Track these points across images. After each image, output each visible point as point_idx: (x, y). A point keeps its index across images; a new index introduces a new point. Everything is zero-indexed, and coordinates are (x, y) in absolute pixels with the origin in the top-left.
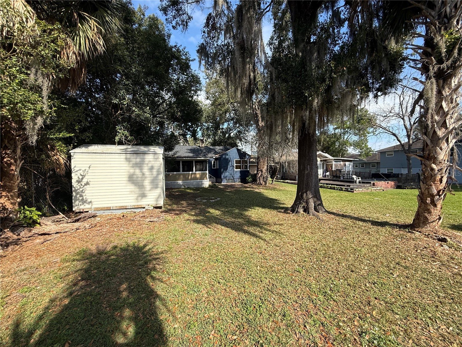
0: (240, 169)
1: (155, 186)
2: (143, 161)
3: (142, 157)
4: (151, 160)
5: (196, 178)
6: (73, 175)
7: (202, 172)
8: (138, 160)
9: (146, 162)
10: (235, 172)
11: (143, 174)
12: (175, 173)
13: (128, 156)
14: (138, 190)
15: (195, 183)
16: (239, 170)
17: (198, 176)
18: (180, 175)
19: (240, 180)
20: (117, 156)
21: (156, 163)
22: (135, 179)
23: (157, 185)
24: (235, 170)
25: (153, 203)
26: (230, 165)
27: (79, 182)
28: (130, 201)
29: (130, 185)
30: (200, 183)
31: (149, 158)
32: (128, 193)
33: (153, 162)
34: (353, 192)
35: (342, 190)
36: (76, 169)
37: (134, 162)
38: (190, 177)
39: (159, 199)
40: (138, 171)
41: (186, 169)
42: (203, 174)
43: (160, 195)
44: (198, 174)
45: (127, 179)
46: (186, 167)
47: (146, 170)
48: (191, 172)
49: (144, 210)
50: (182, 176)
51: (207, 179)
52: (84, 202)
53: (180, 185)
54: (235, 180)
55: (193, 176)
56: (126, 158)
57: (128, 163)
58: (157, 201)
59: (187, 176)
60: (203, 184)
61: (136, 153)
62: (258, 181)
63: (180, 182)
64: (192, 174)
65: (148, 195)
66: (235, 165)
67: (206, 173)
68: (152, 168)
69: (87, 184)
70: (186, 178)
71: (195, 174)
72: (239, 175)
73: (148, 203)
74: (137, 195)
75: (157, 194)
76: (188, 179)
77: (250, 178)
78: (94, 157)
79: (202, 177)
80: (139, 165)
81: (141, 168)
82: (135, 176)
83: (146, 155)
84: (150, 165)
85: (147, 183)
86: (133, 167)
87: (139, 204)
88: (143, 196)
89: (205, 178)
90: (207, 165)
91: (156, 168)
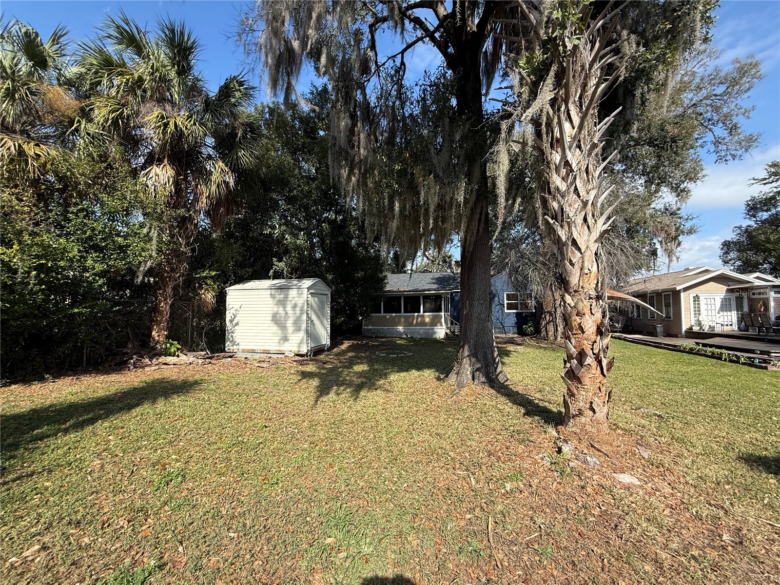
0: (517, 309)
1: (298, 329)
2: (286, 297)
3: (286, 293)
4: (295, 296)
5: (423, 324)
6: (227, 312)
7: (434, 314)
8: (282, 296)
9: (290, 299)
10: (505, 316)
11: (286, 313)
12: (394, 314)
13: (273, 292)
14: (280, 332)
15: (422, 331)
16: (515, 311)
17: (427, 320)
18: (400, 317)
19: (515, 330)
20: (263, 292)
21: (300, 299)
22: (278, 318)
23: (300, 327)
24: (506, 311)
25: (295, 349)
26: (497, 302)
27: (231, 321)
28: (273, 345)
29: (273, 325)
30: (431, 331)
31: (293, 293)
32: (271, 335)
33: (297, 299)
34: (766, 368)
35: (737, 362)
36: (230, 307)
37: (278, 299)
38: (415, 322)
39: (302, 345)
40: (281, 309)
41: (409, 309)
42: (434, 318)
43: (302, 340)
44: (428, 317)
45: (270, 318)
46: (409, 306)
47: (289, 308)
48: (416, 314)
49: (283, 356)
50: (403, 320)
51: (441, 325)
52: (233, 343)
53: (399, 332)
54: (507, 329)
55: (419, 319)
56: (271, 295)
57: (272, 300)
58: (299, 347)
59: (410, 320)
60: (435, 333)
61: (281, 288)
62: (544, 333)
63: (401, 329)
64: (418, 316)
65: (290, 338)
66: (506, 302)
67: (441, 315)
68: (295, 306)
69: (237, 324)
70: (408, 323)
71: (423, 316)
72: (513, 320)
73: (290, 349)
74: (279, 338)
75: (300, 338)
76: (411, 324)
77: (529, 327)
78: (244, 294)
79: (435, 322)
80: (282, 303)
81: (284, 307)
82: (278, 316)
83: (290, 290)
84: (293, 302)
85: (290, 324)
86: (276, 304)
87: (281, 348)
88: (285, 339)
89: (439, 324)
90: (443, 302)
91: (299, 305)
